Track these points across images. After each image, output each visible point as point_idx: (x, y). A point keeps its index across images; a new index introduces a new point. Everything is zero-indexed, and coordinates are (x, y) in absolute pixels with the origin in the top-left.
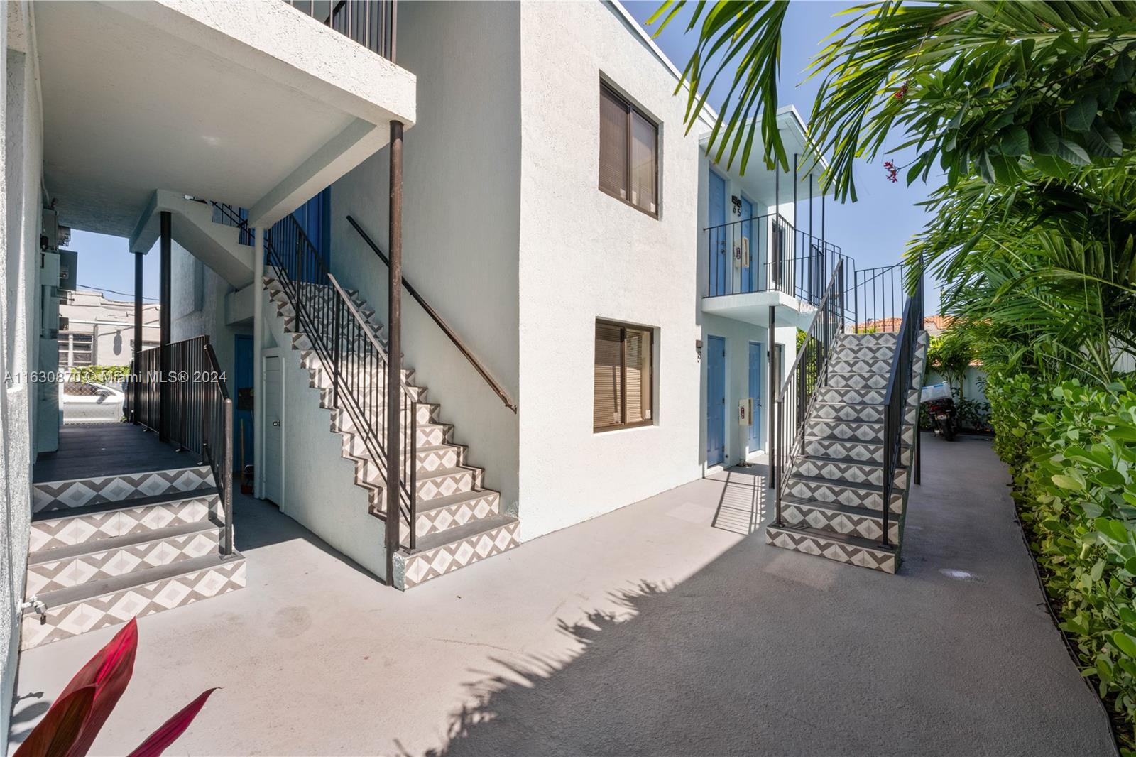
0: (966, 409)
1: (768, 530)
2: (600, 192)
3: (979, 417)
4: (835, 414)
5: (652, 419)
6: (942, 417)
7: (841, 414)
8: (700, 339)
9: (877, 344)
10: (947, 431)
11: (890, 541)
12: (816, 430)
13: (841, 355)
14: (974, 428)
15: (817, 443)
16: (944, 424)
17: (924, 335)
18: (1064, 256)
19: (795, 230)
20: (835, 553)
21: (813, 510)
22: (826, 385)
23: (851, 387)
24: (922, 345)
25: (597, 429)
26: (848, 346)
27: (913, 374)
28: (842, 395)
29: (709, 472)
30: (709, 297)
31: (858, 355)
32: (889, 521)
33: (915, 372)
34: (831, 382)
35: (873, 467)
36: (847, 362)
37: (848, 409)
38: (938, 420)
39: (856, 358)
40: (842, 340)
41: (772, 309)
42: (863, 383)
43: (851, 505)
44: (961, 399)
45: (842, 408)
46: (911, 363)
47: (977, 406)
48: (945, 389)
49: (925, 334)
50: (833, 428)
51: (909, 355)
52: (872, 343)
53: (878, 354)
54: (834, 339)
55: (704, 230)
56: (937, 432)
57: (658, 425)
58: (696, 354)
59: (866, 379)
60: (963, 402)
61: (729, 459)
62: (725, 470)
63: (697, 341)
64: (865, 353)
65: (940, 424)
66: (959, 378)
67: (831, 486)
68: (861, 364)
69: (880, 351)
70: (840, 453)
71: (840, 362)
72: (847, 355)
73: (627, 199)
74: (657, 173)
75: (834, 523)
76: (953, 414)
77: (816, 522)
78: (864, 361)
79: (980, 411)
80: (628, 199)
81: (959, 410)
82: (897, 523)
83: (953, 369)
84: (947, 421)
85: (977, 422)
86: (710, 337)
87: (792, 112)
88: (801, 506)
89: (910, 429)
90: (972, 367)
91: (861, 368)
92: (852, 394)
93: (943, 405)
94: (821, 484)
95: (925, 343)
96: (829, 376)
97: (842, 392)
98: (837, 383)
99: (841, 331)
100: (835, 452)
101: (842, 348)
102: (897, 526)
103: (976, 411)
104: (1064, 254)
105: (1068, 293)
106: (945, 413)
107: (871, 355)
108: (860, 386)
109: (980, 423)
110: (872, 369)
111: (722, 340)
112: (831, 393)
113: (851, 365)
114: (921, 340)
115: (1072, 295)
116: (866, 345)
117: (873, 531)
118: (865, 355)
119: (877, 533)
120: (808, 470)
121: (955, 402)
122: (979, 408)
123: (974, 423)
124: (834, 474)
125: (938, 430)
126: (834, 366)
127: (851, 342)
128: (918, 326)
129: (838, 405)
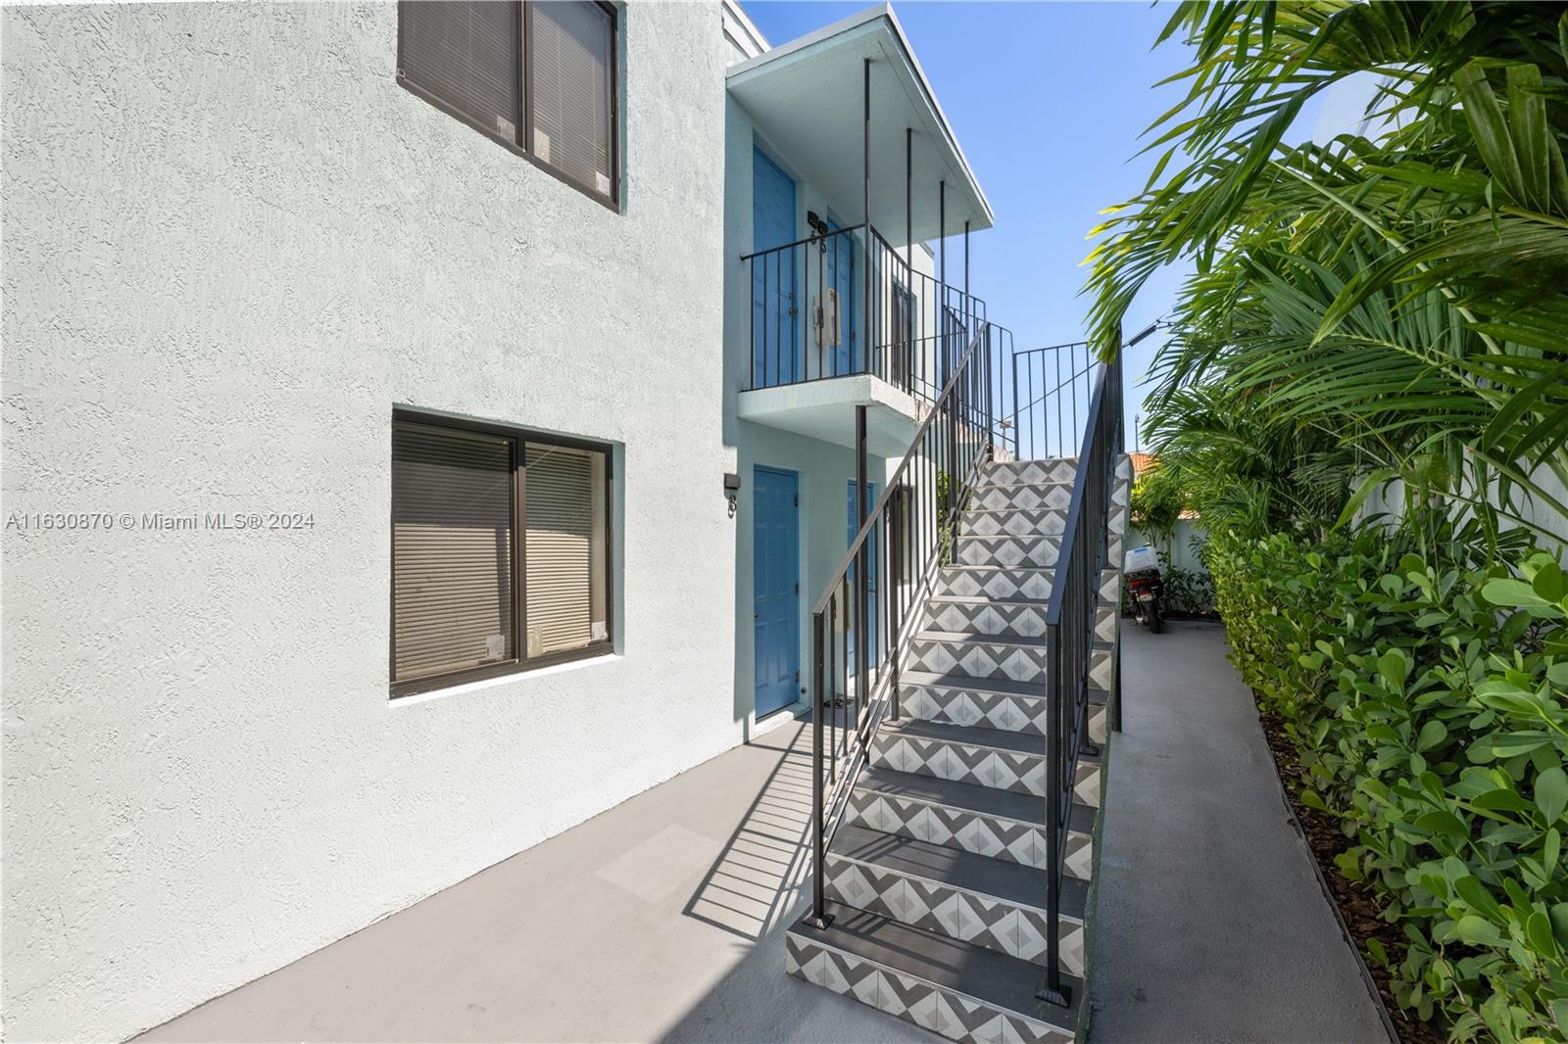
0: (1176, 583)
1: (789, 939)
2: (402, 91)
3: (1193, 594)
4: (964, 622)
5: (610, 639)
6: (1146, 598)
7: (979, 622)
8: (734, 472)
9: (1048, 479)
10: (1152, 618)
11: (1065, 966)
12: (928, 659)
13: (986, 502)
14: (1186, 609)
15: (924, 691)
16: (1148, 608)
17: (1125, 463)
18: (1540, 169)
19: (910, 271)
20: (936, 1015)
21: (897, 878)
22: (954, 561)
23: (1001, 565)
24: (1124, 481)
25: (399, 689)
26: (1000, 484)
27: (1110, 537)
28: (982, 581)
29: (758, 730)
30: (752, 389)
31: (1014, 501)
32: (1062, 918)
33: (1113, 533)
34: (965, 555)
35: (1031, 755)
36: (994, 515)
37: (990, 613)
38: (1141, 603)
39: (1011, 506)
40: (989, 474)
41: (862, 411)
42: (1020, 555)
43: (983, 852)
44: (1169, 568)
45: (980, 608)
46: (1105, 516)
47: (1190, 578)
48: (1149, 555)
49: (1126, 461)
50: (959, 655)
51: (1101, 498)
52: (1039, 479)
53: (1048, 500)
54: (973, 470)
55: (743, 259)
56: (1140, 619)
57: (622, 653)
58: (726, 502)
59: (1026, 548)
60: (1172, 573)
61: (807, 695)
62: (796, 719)
63: (727, 476)
64: (1027, 497)
65: (1144, 608)
66: (1166, 537)
67: (942, 806)
68: (1018, 518)
69: (1053, 493)
70: (969, 713)
71: (982, 514)
72: (996, 502)
73: (519, 143)
74: (614, 113)
75: (942, 912)
76: (1159, 593)
77: (903, 908)
78: (1023, 512)
79: (1194, 586)
80: (522, 144)
81: (1166, 585)
82: (1079, 922)
83: (1158, 524)
84: (1154, 604)
85: (1190, 602)
86: (760, 471)
87: (887, 16)
88: (870, 865)
89: (1105, 657)
90: (1181, 520)
91: (1019, 526)
92: (1000, 578)
93: (1145, 580)
94: (921, 801)
95: (1127, 477)
96: (960, 543)
97: (982, 574)
98: (975, 555)
99: (986, 456)
100: (959, 712)
101: (989, 487)
102: (1080, 931)
103: (1189, 585)
104: (1539, 160)
105: (1522, 304)
106: (1149, 591)
107: (1037, 500)
108: (1017, 560)
109: (1193, 602)
110: (1038, 527)
111: (792, 476)
112: (962, 576)
113: (1002, 521)
114: (1120, 471)
115: (1530, 309)
116: (1028, 482)
117: (1027, 940)
118: (1027, 500)
119: (1031, 946)
120: (903, 757)
121: (1161, 574)
122: (1193, 580)
123: (1186, 604)
124: (953, 768)
125: (1140, 616)
126: (971, 522)
127: (1003, 478)
128: (1115, 446)
129: (972, 601)
